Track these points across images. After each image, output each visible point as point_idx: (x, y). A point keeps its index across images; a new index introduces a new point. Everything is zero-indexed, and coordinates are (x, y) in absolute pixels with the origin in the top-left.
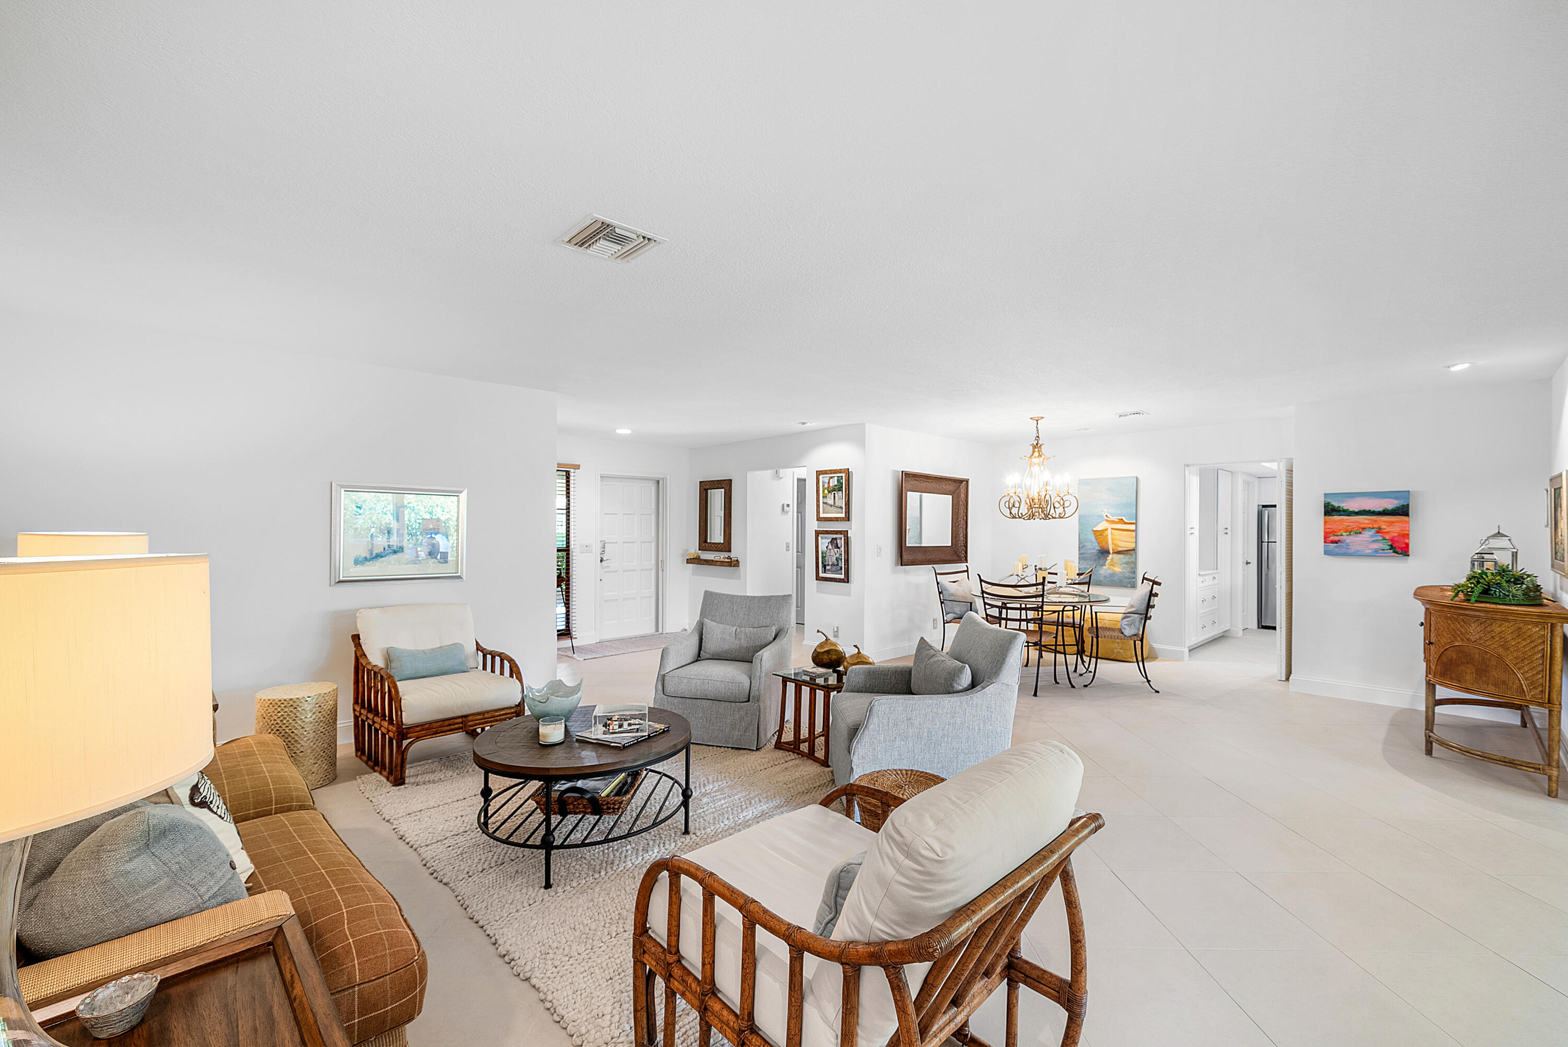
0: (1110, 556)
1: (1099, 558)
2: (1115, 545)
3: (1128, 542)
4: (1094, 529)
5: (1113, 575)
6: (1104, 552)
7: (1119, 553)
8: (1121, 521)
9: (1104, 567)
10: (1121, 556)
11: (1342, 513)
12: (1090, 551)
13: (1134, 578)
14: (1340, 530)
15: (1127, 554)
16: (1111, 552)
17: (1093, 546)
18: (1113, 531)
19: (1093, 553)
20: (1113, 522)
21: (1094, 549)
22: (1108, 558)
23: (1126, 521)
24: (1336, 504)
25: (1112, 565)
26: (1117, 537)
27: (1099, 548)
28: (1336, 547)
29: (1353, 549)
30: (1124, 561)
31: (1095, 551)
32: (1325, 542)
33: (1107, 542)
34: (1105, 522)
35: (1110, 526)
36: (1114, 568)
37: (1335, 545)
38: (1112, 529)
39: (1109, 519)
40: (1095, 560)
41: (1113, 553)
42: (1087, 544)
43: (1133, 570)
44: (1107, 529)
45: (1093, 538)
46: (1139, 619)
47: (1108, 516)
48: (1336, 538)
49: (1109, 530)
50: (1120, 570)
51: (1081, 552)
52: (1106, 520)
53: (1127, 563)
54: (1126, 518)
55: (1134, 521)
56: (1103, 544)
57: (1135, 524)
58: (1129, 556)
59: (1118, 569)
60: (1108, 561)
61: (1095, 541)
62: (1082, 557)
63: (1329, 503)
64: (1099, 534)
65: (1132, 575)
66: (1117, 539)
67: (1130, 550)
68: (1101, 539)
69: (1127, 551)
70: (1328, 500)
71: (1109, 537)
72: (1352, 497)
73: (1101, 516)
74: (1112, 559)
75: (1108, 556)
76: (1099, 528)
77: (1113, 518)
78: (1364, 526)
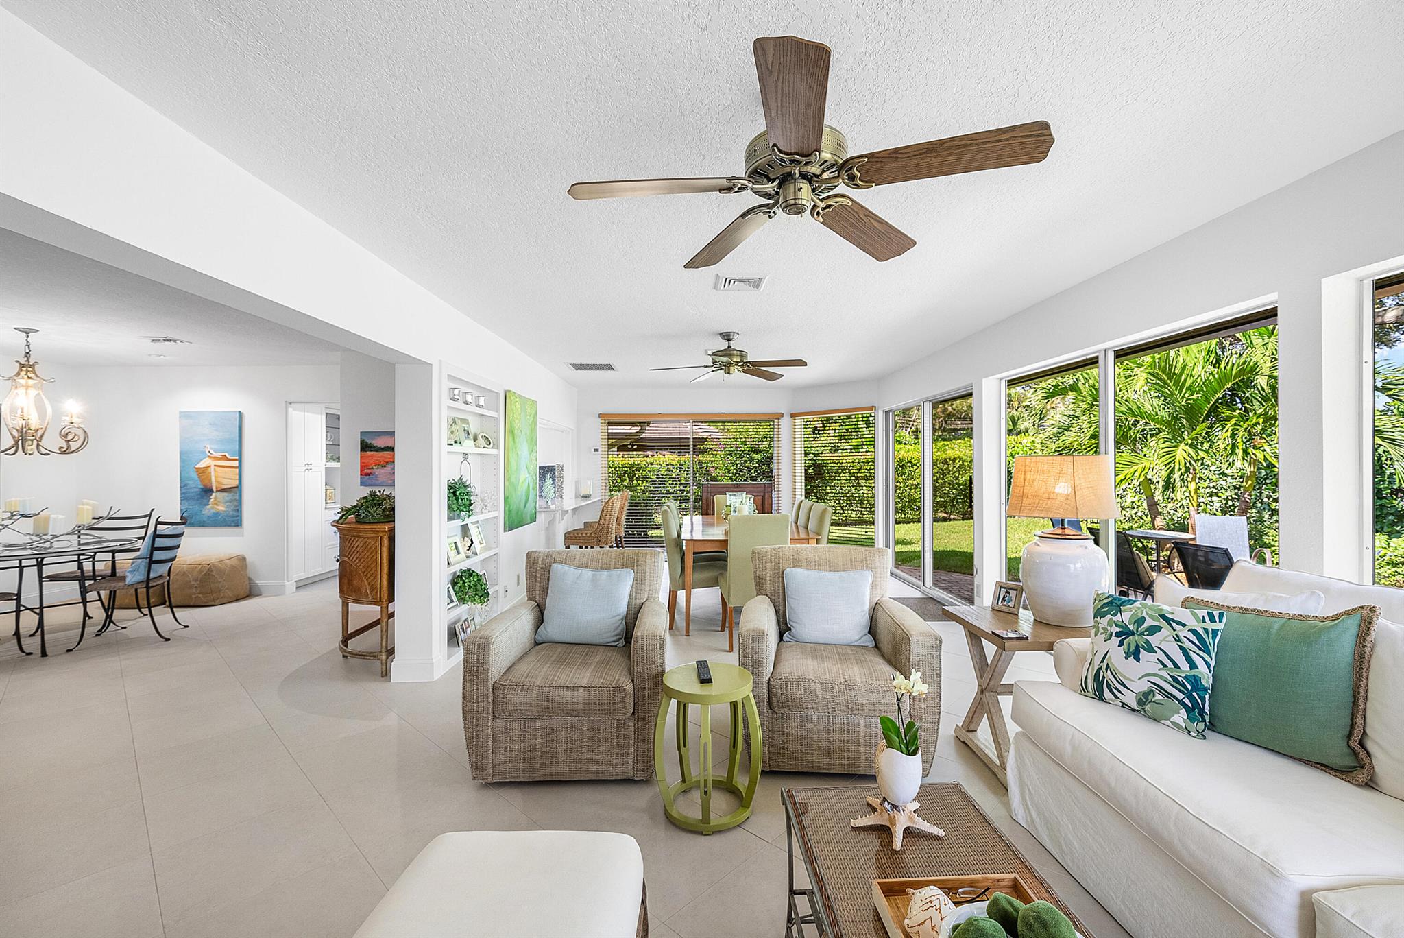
0: (214, 494)
1: (202, 497)
2: (219, 482)
3: (231, 479)
4: (197, 466)
5: (217, 514)
6: (207, 491)
7: (222, 490)
8: (224, 458)
9: (207, 507)
11: (373, 449)
12: (192, 490)
13: (238, 516)
14: (371, 464)
15: (230, 492)
16: (215, 490)
17: (196, 485)
18: (216, 468)
19: (196, 492)
20: (215, 458)
21: (197, 488)
22: (211, 497)
23: (228, 457)
24: (368, 441)
25: (217, 504)
26: (220, 474)
27: (202, 487)
28: (368, 479)
29: (380, 480)
30: (228, 499)
31: (197, 490)
32: (361, 475)
33: (210, 480)
34: (208, 459)
35: (213, 463)
36: (218, 507)
37: (368, 477)
38: (215, 466)
39: (212, 455)
40: (198, 500)
41: (217, 491)
43: (237, 508)
44: (210, 466)
45: (195, 475)
46: (143, 564)
47: (212, 452)
48: (369, 471)
49: (212, 467)
50: (223, 509)
51: (183, 491)
52: (209, 456)
53: (231, 501)
54: (229, 454)
55: (237, 458)
56: (206, 482)
57: (240, 460)
58: (233, 494)
59: (221, 508)
61: (197, 479)
62: (184, 497)
63: (364, 440)
64: (203, 472)
66: (222, 476)
68: (203, 477)
69: (230, 488)
70: (363, 438)
71: (213, 474)
72: (379, 436)
74: (215, 498)
75: (211, 495)
76: (202, 465)
77: (216, 455)
78: (387, 460)
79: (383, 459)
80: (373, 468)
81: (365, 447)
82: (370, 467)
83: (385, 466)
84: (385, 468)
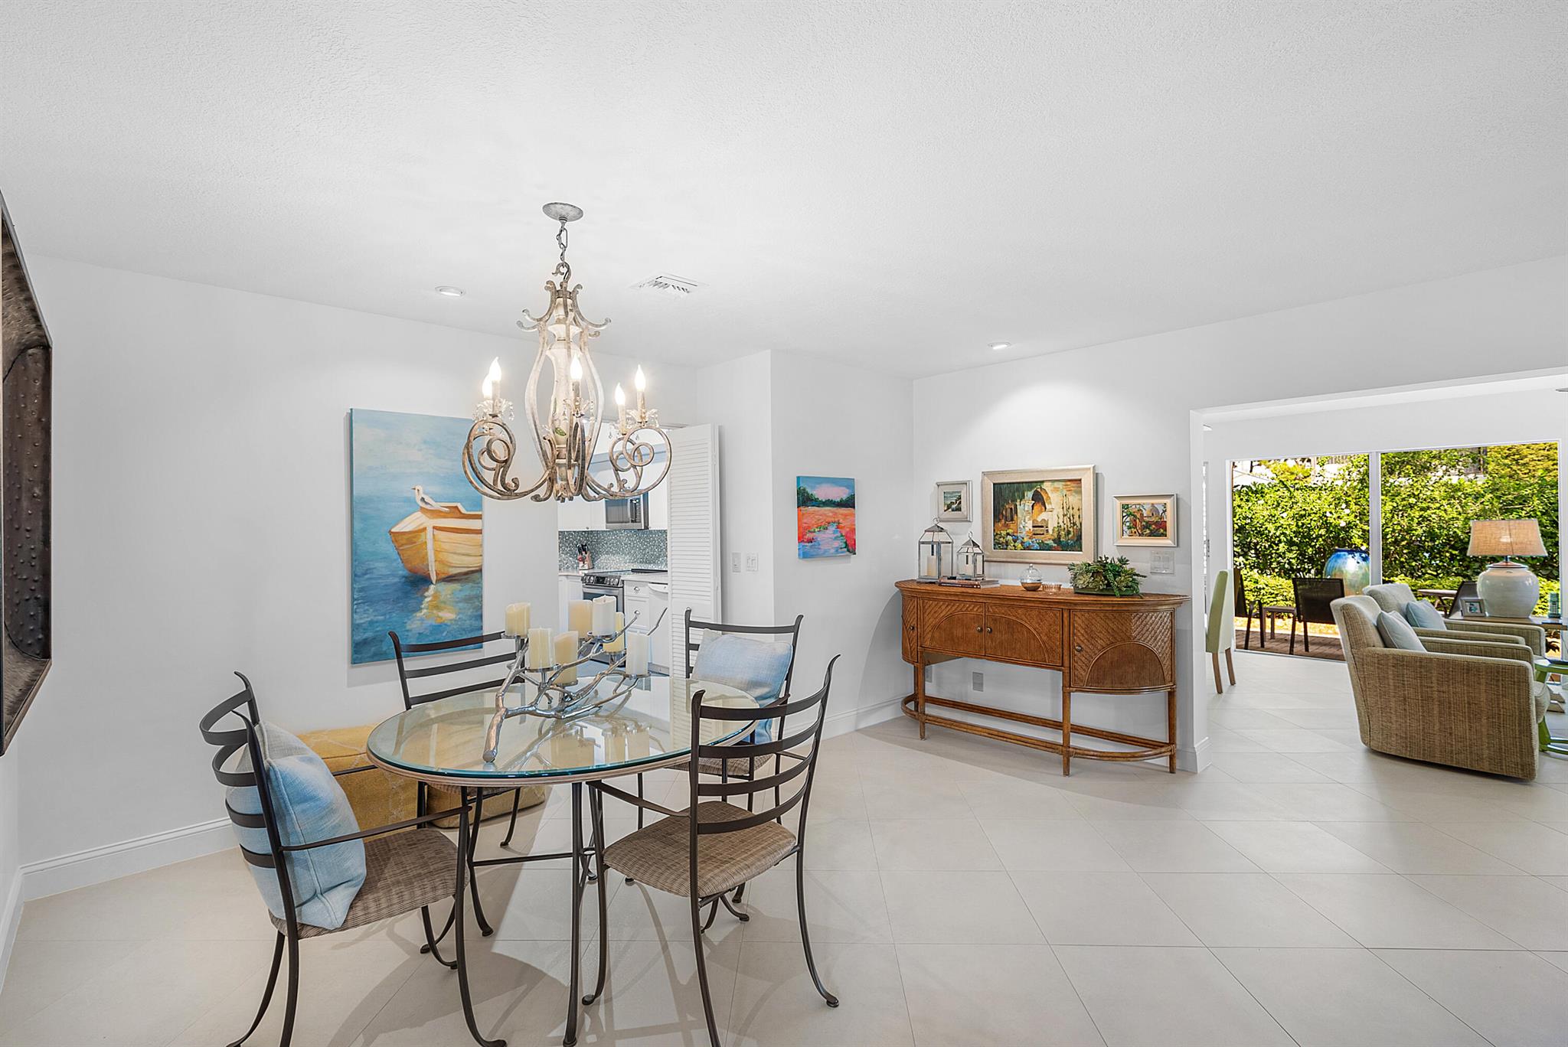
0: (432, 587)
1: (406, 595)
2: (441, 563)
3: (466, 555)
4: (390, 531)
5: (438, 628)
6: (418, 581)
7: (450, 579)
8: (455, 513)
9: (418, 614)
10: (456, 586)
15: (467, 580)
16: (434, 578)
17: (389, 569)
18: (436, 532)
19: (395, 584)
20: (435, 513)
21: (393, 575)
22: (426, 594)
23: (463, 511)
24: (806, 491)
25: (437, 607)
26: (446, 547)
27: (405, 573)
30: (462, 595)
31: (397, 580)
32: (799, 541)
33: (425, 558)
34: (419, 514)
35: (430, 523)
36: (440, 614)
38: (434, 528)
39: (428, 507)
41: (437, 581)
42: (377, 565)
44: (425, 529)
47: (426, 497)
49: (430, 530)
52: (421, 507)
53: (468, 599)
55: (480, 513)
56: (416, 563)
57: (481, 517)
59: (448, 615)
60: (427, 600)
63: (800, 489)
64: (405, 541)
65: (476, 624)
66: (444, 551)
67: (473, 572)
68: (410, 553)
69: (463, 574)
70: (800, 485)
71: (430, 545)
73: (410, 501)
74: (435, 596)
75: (427, 590)
76: (407, 525)
77: (436, 506)
78: (830, 519)
79: (825, 518)
80: (815, 532)
81: (804, 499)
82: (812, 530)
83: (827, 529)
84: (827, 531)
